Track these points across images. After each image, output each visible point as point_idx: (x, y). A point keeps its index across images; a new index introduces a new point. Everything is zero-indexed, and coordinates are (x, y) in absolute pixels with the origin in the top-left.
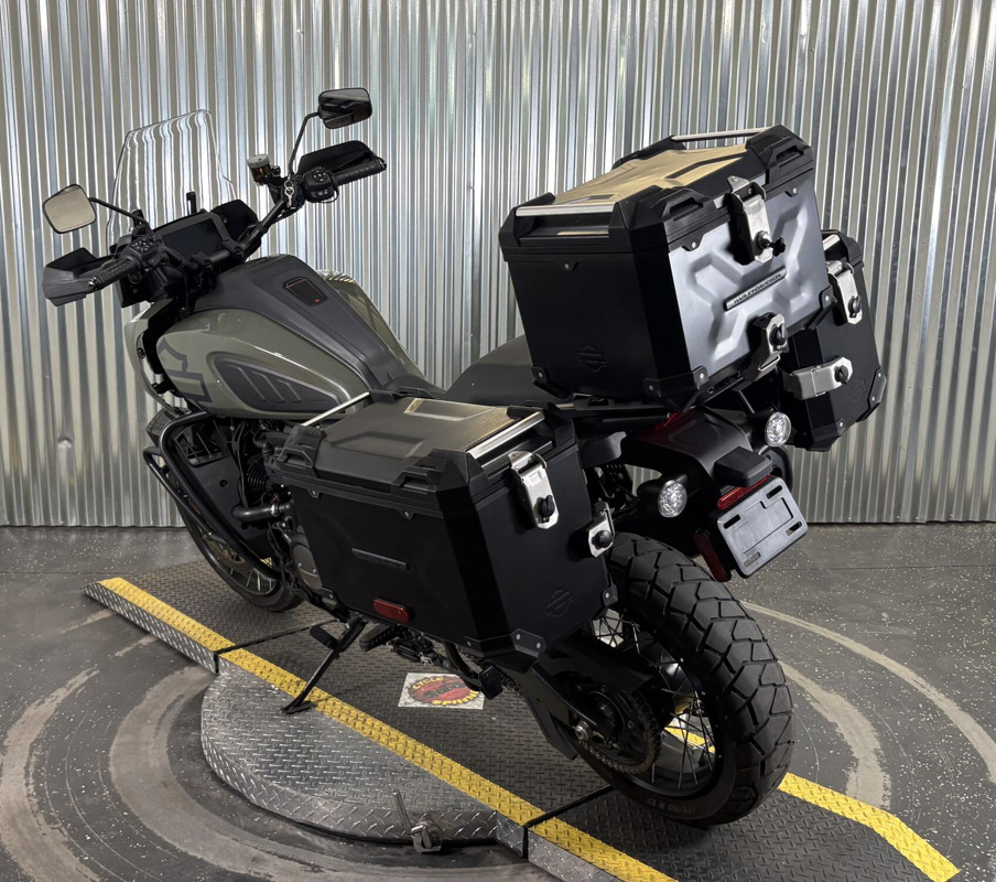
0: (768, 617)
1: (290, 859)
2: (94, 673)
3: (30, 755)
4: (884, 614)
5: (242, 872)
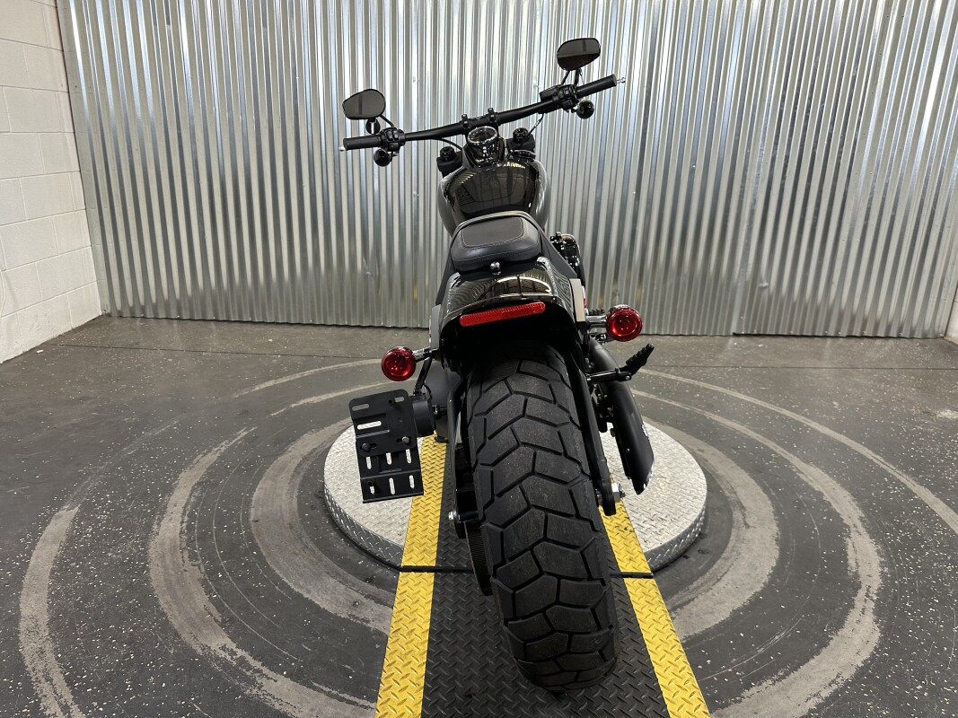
0: (750, 403)
2: (253, 429)
3: (190, 495)
4: (835, 403)
5: (344, 616)
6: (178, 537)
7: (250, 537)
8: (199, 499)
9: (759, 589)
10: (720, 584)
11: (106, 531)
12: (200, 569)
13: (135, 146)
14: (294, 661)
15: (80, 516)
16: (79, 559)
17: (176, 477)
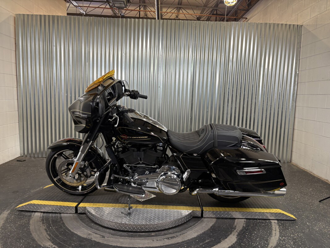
1: (98, 234)
5: (85, 237)
6: (39, 219)
7: (61, 218)
9: (206, 230)
10: (196, 229)
12: (45, 226)
13: (37, 103)
15: (10, 213)
16: (9, 224)
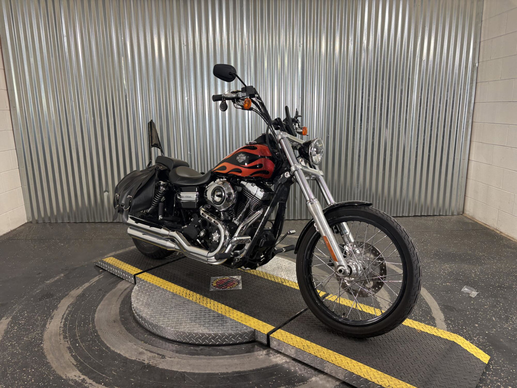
1: (154, 353)
2: (101, 277)
3: (68, 308)
5: (134, 359)
6: (59, 329)
7: (94, 327)
8: (70, 311)
11: (24, 328)
12: (68, 342)
14: (107, 378)
15: (11, 322)
16: (10, 341)
17: (60, 302)
